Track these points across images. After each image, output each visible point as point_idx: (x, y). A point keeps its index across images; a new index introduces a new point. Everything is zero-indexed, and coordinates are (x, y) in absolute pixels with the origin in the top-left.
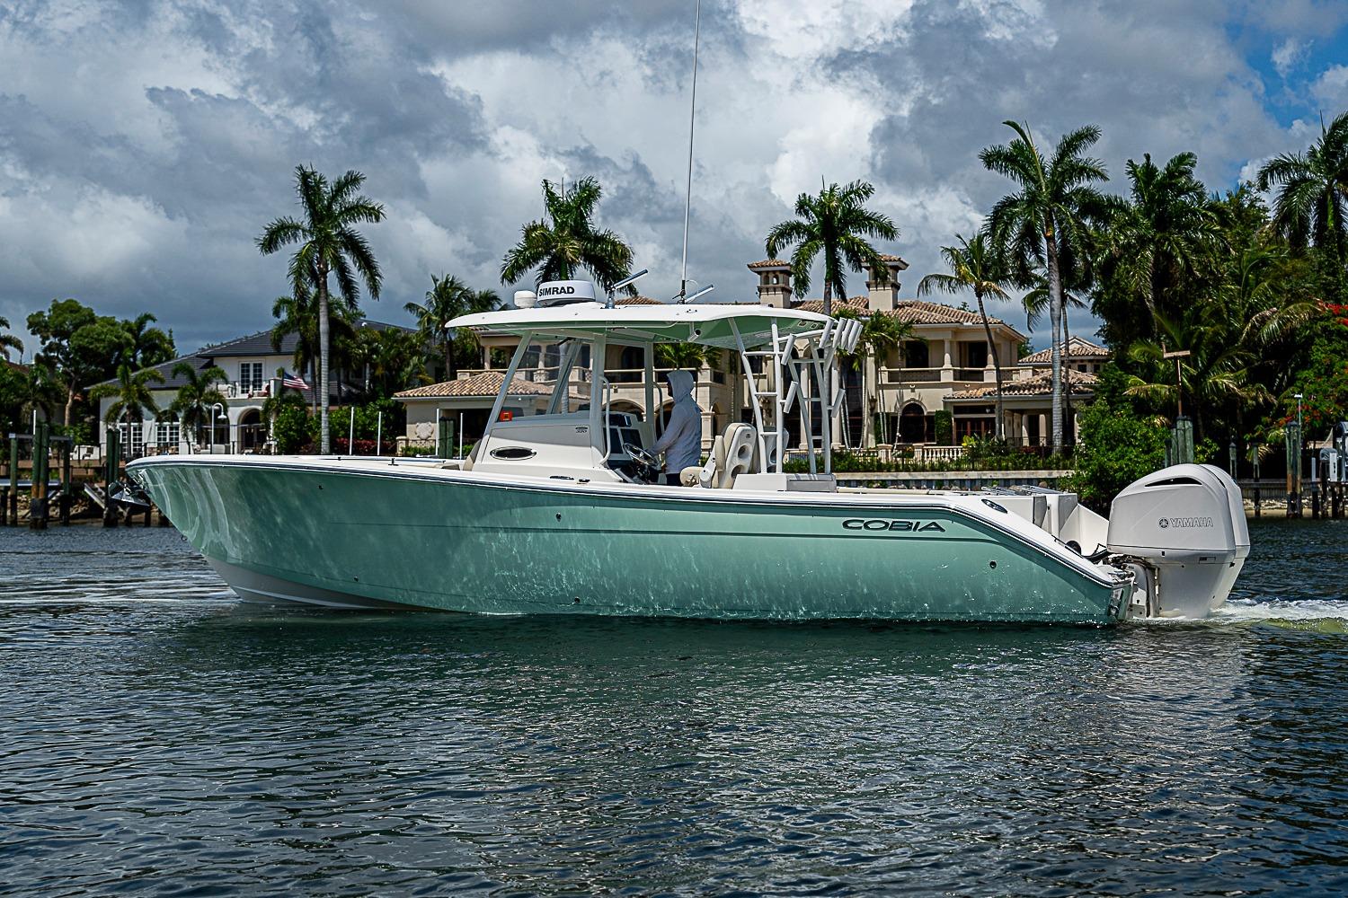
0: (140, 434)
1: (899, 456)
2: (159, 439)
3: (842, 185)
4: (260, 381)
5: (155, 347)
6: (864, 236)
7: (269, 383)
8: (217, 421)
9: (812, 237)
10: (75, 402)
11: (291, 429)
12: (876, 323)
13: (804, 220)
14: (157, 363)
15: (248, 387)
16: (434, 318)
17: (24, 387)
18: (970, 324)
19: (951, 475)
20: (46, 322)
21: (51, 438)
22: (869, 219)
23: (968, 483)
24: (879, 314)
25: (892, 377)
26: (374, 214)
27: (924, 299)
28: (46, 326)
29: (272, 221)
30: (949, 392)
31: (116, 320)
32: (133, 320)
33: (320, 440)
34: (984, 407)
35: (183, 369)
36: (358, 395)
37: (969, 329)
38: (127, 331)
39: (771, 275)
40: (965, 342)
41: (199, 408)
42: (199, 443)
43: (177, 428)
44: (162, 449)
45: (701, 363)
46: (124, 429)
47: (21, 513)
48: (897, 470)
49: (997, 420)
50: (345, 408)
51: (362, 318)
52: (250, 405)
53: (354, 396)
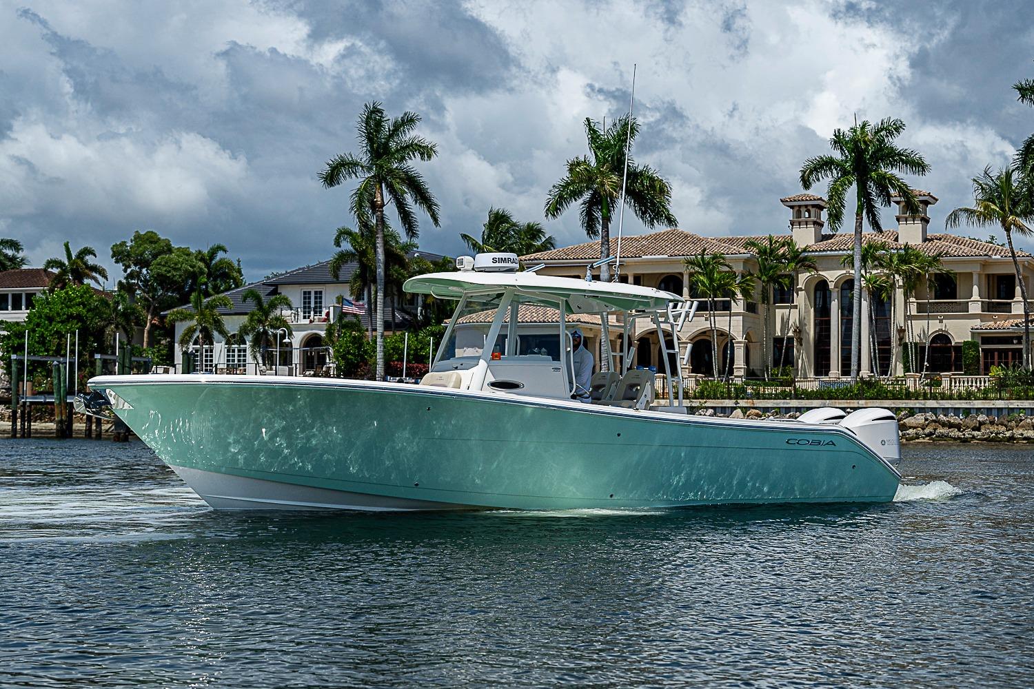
0: (211, 356)
1: (927, 385)
2: (228, 361)
3: (874, 121)
4: (321, 307)
5: (224, 275)
6: (895, 172)
7: (329, 307)
8: (282, 344)
9: (845, 173)
10: (152, 325)
11: (349, 353)
12: (907, 256)
13: (837, 155)
14: (226, 290)
15: (309, 313)
17: (108, 311)
18: (998, 257)
19: (978, 404)
20: (129, 252)
21: (133, 359)
22: (900, 154)
23: (995, 412)
24: (907, 247)
25: (921, 308)
26: (426, 152)
27: (954, 232)
28: (129, 255)
29: (333, 157)
30: (977, 323)
31: (191, 250)
32: (205, 251)
33: (375, 363)
34: (1012, 338)
35: (252, 294)
36: (410, 322)
37: (997, 263)
38: (200, 260)
39: (803, 210)
40: (993, 275)
41: (265, 332)
42: (264, 364)
43: (245, 351)
44: (231, 369)
45: (734, 294)
46: (197, 351)
47: (105, 427)
48: (925, 398)
49: (1024, 351)
50: (398, 333)
51: (415, 249)
52: (312, 330)
53: (407, 323)
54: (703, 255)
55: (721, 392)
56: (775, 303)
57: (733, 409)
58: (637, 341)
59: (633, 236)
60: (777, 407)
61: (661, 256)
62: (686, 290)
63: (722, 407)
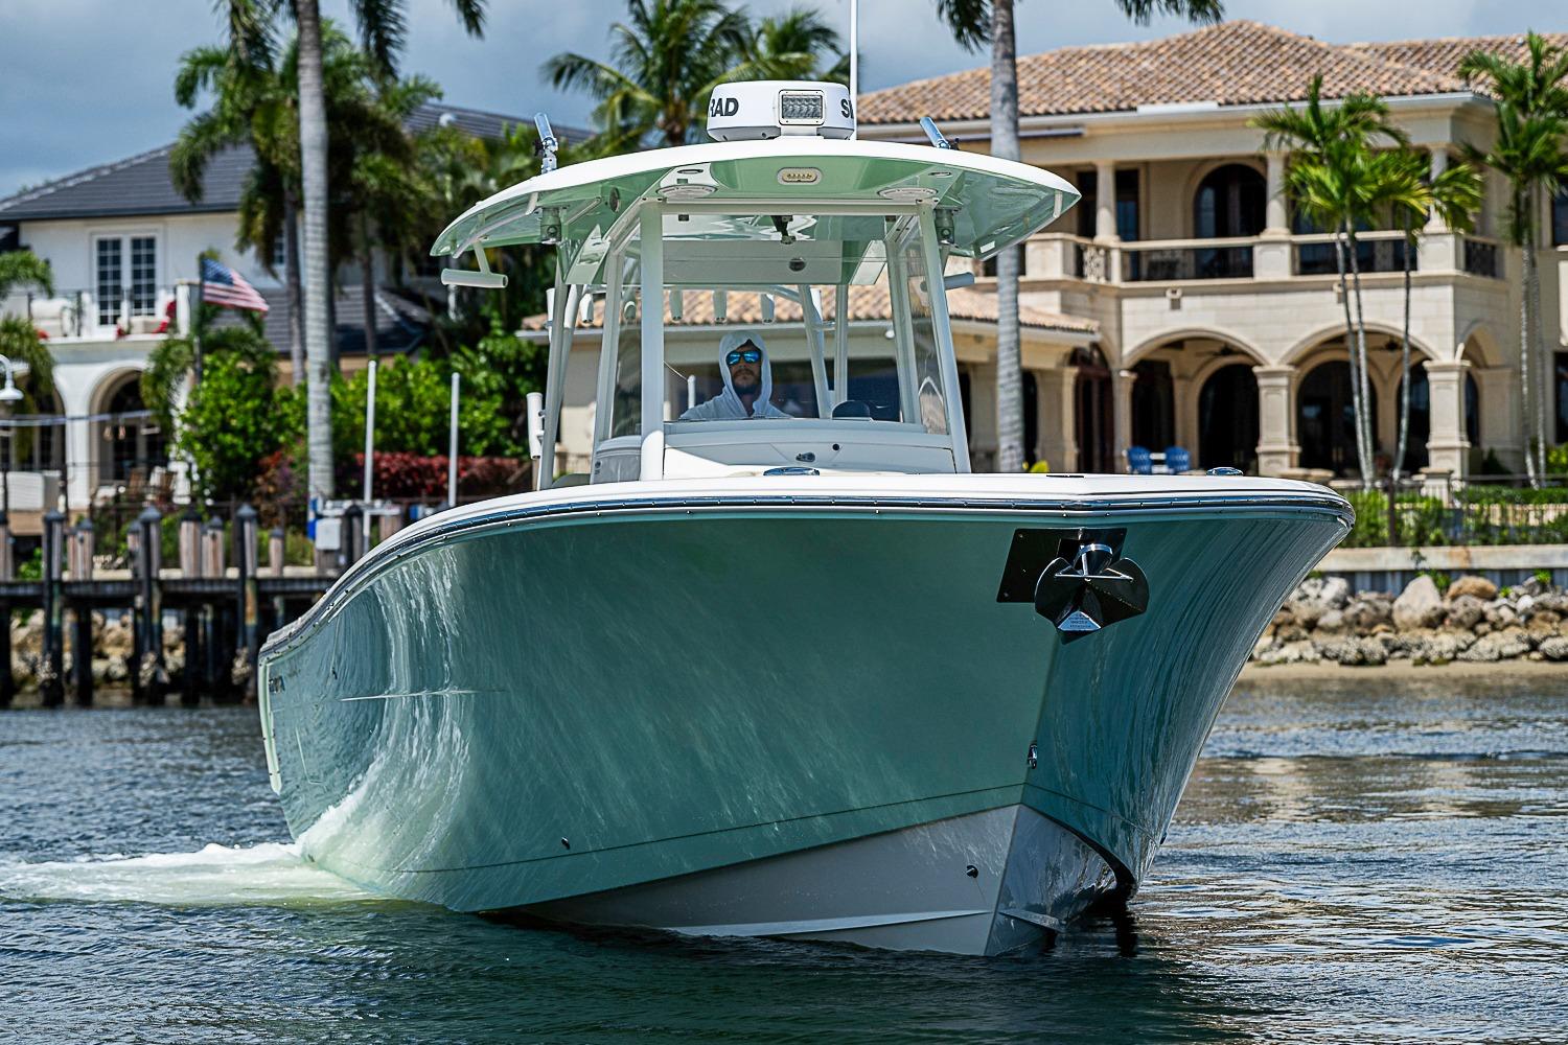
4: (151, 288)
7: (175, 288)
11: (225, 427)
15: (117, 306)
16: (642, 96)
36: (427, 327)
51: (433, 101)
52: (124, 357)
53: (413, 331)
54: (1314, 98)
55: (1370, 525)
56: (1555, 244)
57: (1408, 576)
58: (1132, 370)
59: (1111, 46)
60: (1543, 570)
61: (1197, 106)
62: (1276, 211)
63: (1373, 574)
